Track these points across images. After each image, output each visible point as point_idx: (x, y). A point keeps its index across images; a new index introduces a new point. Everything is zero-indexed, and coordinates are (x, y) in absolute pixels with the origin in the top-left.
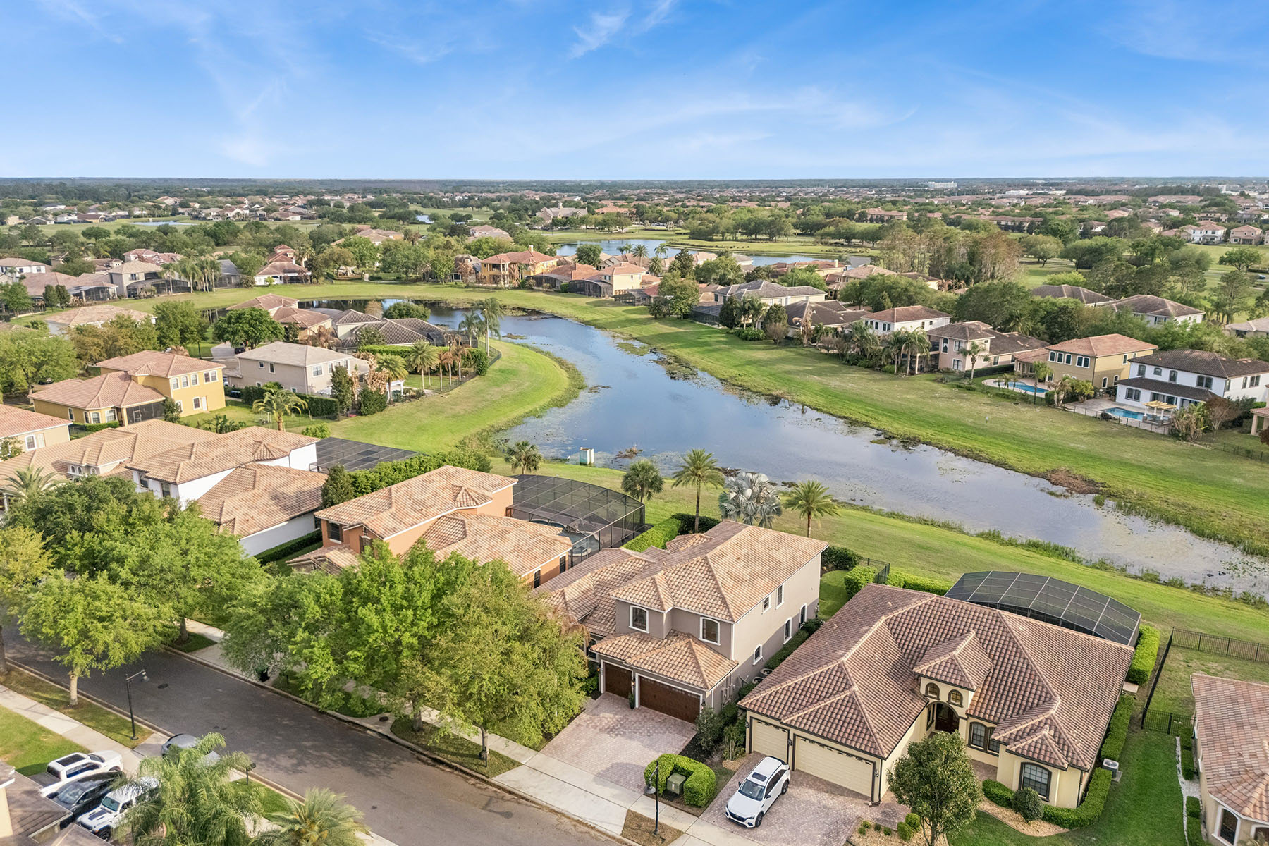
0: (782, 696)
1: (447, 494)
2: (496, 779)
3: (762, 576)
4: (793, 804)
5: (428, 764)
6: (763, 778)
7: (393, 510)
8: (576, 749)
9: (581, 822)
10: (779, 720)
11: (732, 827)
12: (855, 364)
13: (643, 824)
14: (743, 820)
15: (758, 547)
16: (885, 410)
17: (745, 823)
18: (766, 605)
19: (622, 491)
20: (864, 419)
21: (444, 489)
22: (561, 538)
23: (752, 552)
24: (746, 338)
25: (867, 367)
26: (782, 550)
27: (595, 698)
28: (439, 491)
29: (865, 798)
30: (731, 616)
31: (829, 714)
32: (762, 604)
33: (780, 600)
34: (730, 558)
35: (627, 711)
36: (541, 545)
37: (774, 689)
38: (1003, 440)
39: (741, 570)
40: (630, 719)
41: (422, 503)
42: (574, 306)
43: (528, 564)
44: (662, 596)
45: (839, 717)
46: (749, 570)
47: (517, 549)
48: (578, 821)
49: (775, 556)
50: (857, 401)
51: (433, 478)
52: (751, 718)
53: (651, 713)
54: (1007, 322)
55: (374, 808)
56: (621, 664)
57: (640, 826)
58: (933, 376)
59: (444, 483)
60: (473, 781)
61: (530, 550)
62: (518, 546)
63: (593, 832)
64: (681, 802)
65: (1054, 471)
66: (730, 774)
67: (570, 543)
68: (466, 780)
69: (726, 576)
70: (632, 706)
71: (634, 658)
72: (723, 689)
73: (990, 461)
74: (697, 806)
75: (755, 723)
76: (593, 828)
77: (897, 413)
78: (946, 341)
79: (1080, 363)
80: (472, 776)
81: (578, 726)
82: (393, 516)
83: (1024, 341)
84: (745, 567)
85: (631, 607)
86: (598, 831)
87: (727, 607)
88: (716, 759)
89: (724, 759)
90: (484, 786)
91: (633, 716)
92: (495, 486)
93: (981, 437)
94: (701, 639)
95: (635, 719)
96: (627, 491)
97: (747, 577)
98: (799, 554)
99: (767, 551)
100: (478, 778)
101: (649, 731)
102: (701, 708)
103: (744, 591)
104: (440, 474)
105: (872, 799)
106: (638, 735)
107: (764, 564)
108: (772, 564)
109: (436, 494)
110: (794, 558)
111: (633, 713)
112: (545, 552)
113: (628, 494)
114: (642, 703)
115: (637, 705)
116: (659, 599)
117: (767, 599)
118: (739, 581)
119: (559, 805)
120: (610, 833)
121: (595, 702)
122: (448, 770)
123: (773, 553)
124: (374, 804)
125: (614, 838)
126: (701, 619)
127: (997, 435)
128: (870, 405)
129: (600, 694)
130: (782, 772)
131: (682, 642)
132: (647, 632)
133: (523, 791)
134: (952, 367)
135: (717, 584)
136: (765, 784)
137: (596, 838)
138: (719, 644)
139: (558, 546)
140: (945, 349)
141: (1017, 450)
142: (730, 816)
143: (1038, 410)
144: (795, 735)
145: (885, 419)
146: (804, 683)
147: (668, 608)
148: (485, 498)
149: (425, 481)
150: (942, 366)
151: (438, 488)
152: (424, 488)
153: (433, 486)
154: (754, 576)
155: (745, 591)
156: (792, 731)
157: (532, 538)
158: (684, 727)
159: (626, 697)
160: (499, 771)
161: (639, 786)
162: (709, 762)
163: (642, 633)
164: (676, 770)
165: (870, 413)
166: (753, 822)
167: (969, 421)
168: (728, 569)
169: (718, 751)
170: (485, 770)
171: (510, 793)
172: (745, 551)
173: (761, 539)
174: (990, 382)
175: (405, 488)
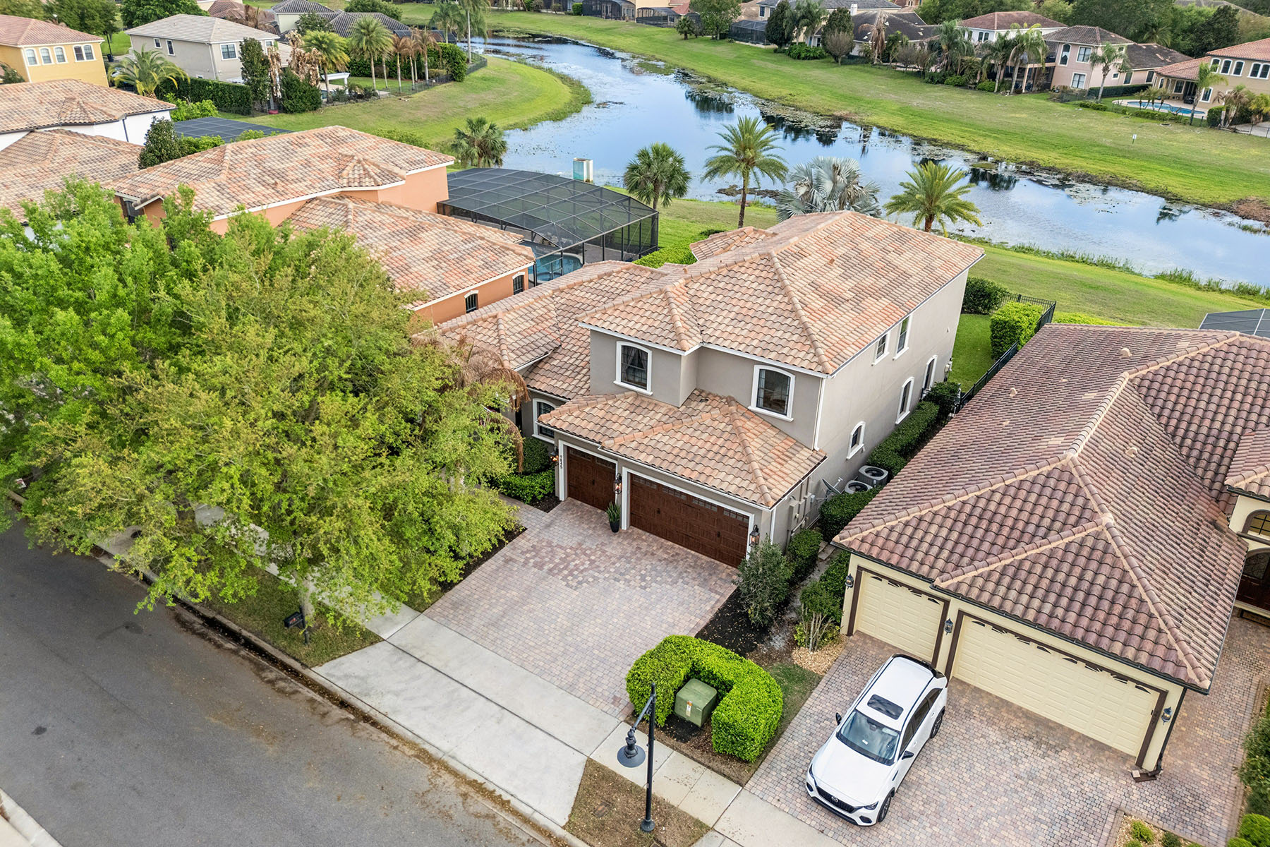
0: (934, 529)
1: (328, 167)
2: (322, 673)
3: (876, 294)
4: (955, 764)
5: (194, 632)
6: (892, 710)
7: (222, 178)
8: (497, 611)
9: (479, 788)
10: (931, 581)
11: (820, 817)
12: (941, 82)
13: (619, 799)
14: (851, 809)
15: (865, 246)
16: (990, 130)
17: (855, 816)
18: (881, 350)
19: (624, 191)
20: (959, 141)
21: (323, 158)
22: (519, 249)
23: (854, 254)
24: (798, 57)
25: (958, 85)
26: (908, 255)
27: (547, 510)
28: (315, 161)
29: (1125, 758)
30: (820, 363)
31: (1050, 573)
32: (875, 346)
33: (901, 345)
34: (814, 260)
35: (604, 535)
36: (483, 255)
37: (915, 512)
38: (1160, 164)
39: (833, 279)
40: (609, 550)
41: (282, 176)
42: (588, 29)
43: (454, 281)
44: (679, 324)
45: (1073, 581)
46: (850, 283)
47: (438, 257)
48: (473, 784)
49: (896, 263)
50: (948, 121)
51: (307, 140)
52: (860, 569)
53: (648, 541)
54: (1141, 33)
55: (40, 731)
56: (594, 449)
57: (609, 804)
58: (1045, 95)
59: (325, 149)
60: (273, 673)
61: (461, 259)
62: (440, 251)
63: (503, 816)
64: (705, 747)
65: (1240, 202)
66: (808, 681)
67: (532, 255)
68: (259, 669)
69: (808, 290)
70: (615, 527)
71: (620, 440)
72: (794, 504)
73: (1143, 190)
74: (739, 760)
75: (866, 579)
76: (504, 804)
77: (1006, 133)
78: (1067, 48)
79: (1254, 73)
80: (273, 660)
81: (507, 561)
82: (220, 188)
83: (1165, 55)
84: (845, 277)
85: (619, 345)
86: (516, 813)
87: (813, 345)
88: (778, 643)
89: (794, 644)
90: (293, 685)
91: (615, 546)
92: (413, 163)
93: (1126, 161)
94: (753, 407)
95: (618, 552)
96: (631, 191)
97: (849, 295)
98: (937, 263)
99: (882, 254)
100: (285, 667)
101: (643, 579)
102: (750, 539)
103: (843, 319)
104: (320, 136)
105: (1140, 763)
106: (621, 584)
107: (877, 274)
108: (892, 275)
109: (307, 164)
110: (930, 269)
111: (615, 539)
112: (487, 265)
113: (634, 196)
114: (634, 522)
115: (624, 525)
116: (674, 329)
117: (884, 339)
118: (834, 300)
119: (439, 741)
120: (542, 821)
121: (546, 517)
122: (230, 645)
123: (892, 257)
124: (41, 723)
125: (548, 834)
126: (757, 368)
127: (1151, 158)
128: (966, 125)
129: (558, 501)
130: (935, 694)
131: (716, 412)
132: (648, 392)
133: (370, 703)
134: (1071, 84)
135: (790, 302)
136: (899, 724)
137: (506, 833)
138: (789, 418)
139: (510, 258)
140: (1064, 60)
141: (1181, 176)
142: (815, 794)
143: (1198, 131)
144: (961, 614)
145: (989, 141)
146: (982, 503)
147: (692, 346)
148: (392, 177)
149: (292, 143)
150: (1057, 82)
151: (314, 155)
152: (287, 153)
153: (306, 152)
154: (861, 294)
155: (846, 318)
156: (955, 605)
157: (466, 242)
158: (713, 571)
159: (604, 508)
160: (331, 651)
161: (616, 700)
162: (764, 650)
163: (638, 395)
164: (695, 673)
165: (967, 135)
166: (873, 815)
167: (1107, 141)
168: (812, 277)
169: (781, 624)
170: (303, 650)
171: (343, 704)
172: (841, 251)
173: (869, 234)
174: (1125, 102)
175: (253, 150)
